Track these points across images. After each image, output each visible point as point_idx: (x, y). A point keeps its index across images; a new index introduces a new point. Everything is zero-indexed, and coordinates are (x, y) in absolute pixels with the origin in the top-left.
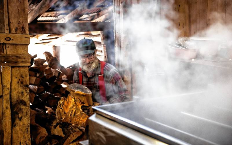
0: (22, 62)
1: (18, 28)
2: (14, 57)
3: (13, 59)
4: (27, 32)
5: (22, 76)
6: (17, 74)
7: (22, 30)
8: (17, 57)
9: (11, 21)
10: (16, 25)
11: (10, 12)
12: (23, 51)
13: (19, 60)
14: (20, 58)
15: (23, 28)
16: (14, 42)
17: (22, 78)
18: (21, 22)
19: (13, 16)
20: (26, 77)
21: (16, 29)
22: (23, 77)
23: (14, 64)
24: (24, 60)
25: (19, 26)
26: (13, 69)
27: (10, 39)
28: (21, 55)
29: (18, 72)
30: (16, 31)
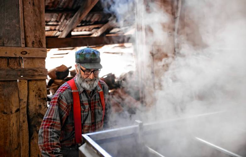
0: (39, 75)
1: (35, 42)
2: (30, 71)
3: (29, 72)
4: (44, 45)
5: (39, 90)
6: (34, 87)
7: (39, 44)
8: (34, 70)
9: (27, 35)
10: (33, 39)
11: (26, 26)
12: (40, 65)
13: (36, 74)
14: (36, 71)
15: (40, 41)
16: (30, 56)
17: (40, 92)
18: (38, 35)
19: (29, 29)
20: (44, 90)
21: (33, 43)
22: (41, 91)
23: (31, 77)
24: (41, 73)
25: (36, 40)
26: (30, 83)
27: (26, 53)
28: (38, 68)
29: (36, 85)
30: (33, 45)
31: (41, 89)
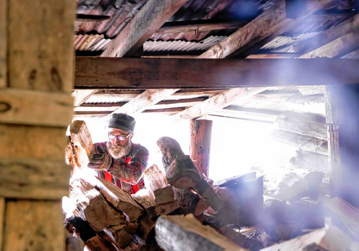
0: (44, 184)
1: (39, 71)
2: (16, 168)
3: (13, 173)
4: (68, 82)
5: (40, 233)
6: (22, 224)
7: (53, 80)
8: (28, 167)
9: (15, 46)
10: (33, 62)
11: (14, 15)
12: (50, 149)
13: (34, 178)
14: (36, 170)
15: (54, 71)
16: (20, 118)
17: (42, 239)
18: (50, 51)
19: (24, 30)
20: (55, 233)
21: (33, 75)
22: (44, 236)
23: (15, 190)
24: (49, 179)
25: (42, 65)
26: (12, 206)
27: (8, 107)
28: (41, 160)
29: (29, 217)
30: (32, 81)
31: (47, 230)
